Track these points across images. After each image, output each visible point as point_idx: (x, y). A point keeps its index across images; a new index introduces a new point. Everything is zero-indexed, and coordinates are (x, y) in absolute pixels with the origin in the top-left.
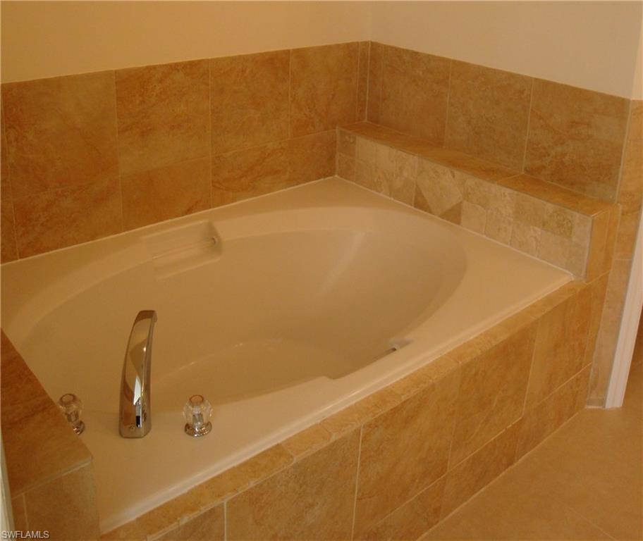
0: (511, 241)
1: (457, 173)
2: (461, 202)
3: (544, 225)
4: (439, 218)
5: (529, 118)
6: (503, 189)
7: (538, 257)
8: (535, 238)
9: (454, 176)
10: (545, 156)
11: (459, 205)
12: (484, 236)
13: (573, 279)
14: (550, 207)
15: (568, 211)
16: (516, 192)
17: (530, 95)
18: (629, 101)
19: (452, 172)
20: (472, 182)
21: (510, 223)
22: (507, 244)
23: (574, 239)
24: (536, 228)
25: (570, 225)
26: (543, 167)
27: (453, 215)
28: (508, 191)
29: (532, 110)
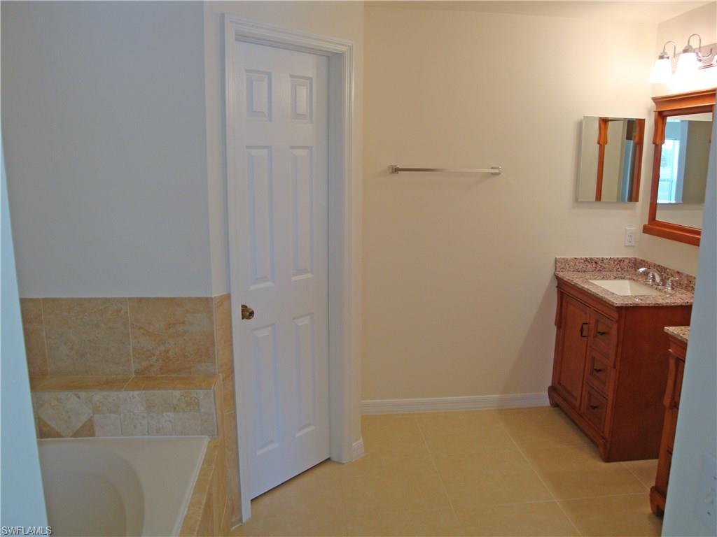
0: (148, 432)
1: (82, 394)
2: (92, 417)
3: (175, 408)
4: (73, 438)
5: (130, 330)
6: (131, 393)
7: (176, 434)
8: (170, 421)
9: (79, 397)
10: (150, 357)
11: (91, 420)
12: (122, 437)
13: (209, 440)
14: (177, 393)
15: (192, 391)
16: (144, 392)
17: (127, 312)
18: (211, 298)
19: (76, 395)
20: (98, 396)
21: (143, 417)
22: (145, 435)
23: (203, 410)
24: (169, 414)
25: (196, 401)
26: (152, 366)
27: (87, 430)
28: (136, 393)
29: (132, 324)
